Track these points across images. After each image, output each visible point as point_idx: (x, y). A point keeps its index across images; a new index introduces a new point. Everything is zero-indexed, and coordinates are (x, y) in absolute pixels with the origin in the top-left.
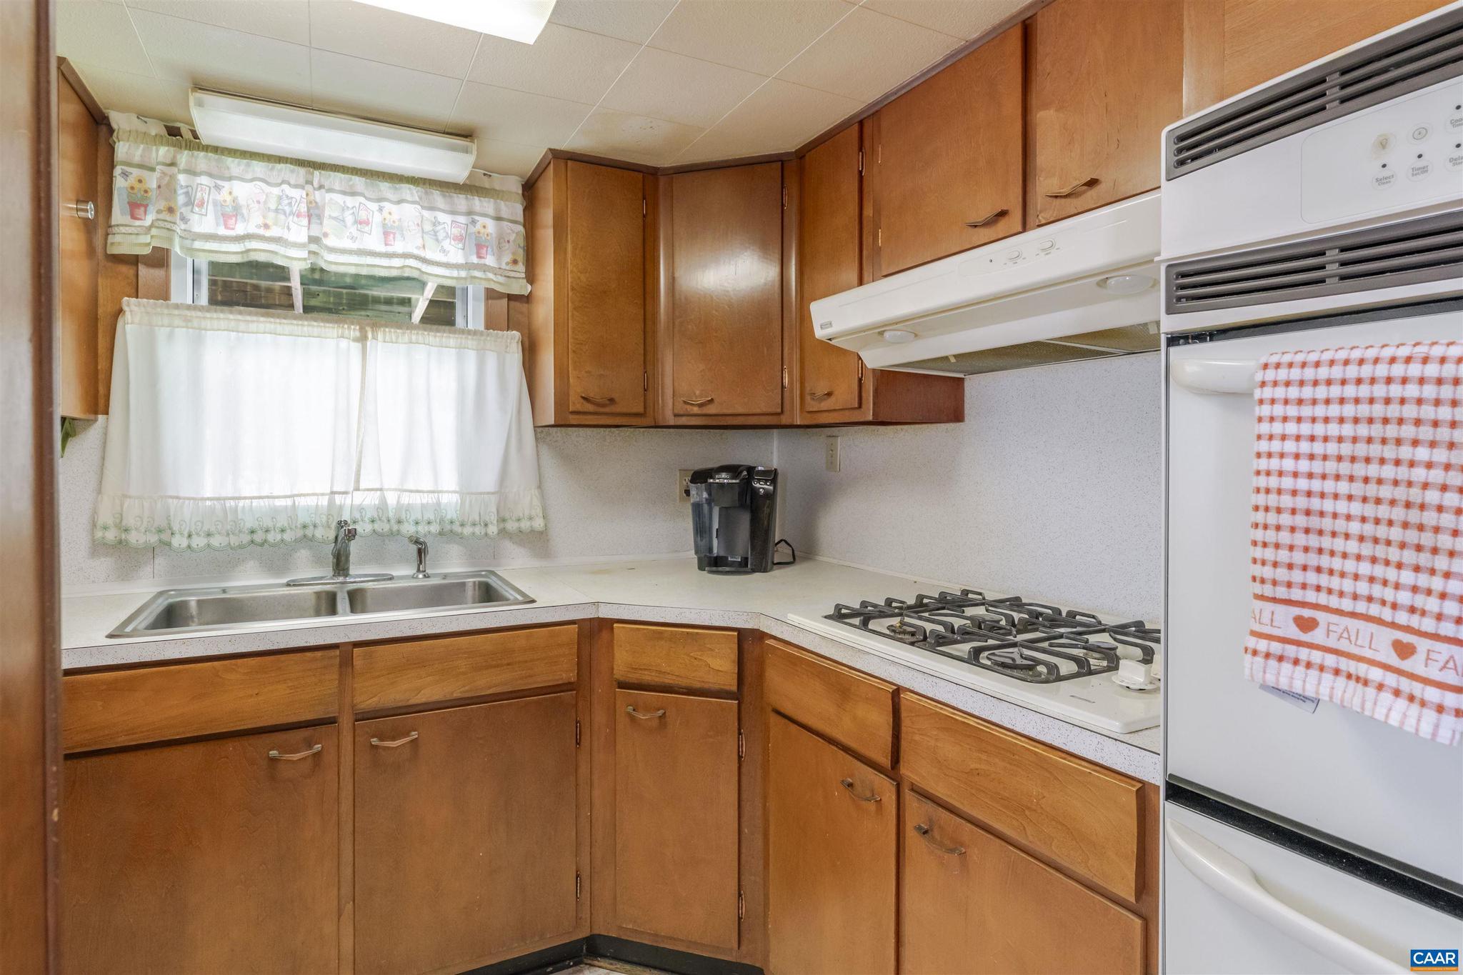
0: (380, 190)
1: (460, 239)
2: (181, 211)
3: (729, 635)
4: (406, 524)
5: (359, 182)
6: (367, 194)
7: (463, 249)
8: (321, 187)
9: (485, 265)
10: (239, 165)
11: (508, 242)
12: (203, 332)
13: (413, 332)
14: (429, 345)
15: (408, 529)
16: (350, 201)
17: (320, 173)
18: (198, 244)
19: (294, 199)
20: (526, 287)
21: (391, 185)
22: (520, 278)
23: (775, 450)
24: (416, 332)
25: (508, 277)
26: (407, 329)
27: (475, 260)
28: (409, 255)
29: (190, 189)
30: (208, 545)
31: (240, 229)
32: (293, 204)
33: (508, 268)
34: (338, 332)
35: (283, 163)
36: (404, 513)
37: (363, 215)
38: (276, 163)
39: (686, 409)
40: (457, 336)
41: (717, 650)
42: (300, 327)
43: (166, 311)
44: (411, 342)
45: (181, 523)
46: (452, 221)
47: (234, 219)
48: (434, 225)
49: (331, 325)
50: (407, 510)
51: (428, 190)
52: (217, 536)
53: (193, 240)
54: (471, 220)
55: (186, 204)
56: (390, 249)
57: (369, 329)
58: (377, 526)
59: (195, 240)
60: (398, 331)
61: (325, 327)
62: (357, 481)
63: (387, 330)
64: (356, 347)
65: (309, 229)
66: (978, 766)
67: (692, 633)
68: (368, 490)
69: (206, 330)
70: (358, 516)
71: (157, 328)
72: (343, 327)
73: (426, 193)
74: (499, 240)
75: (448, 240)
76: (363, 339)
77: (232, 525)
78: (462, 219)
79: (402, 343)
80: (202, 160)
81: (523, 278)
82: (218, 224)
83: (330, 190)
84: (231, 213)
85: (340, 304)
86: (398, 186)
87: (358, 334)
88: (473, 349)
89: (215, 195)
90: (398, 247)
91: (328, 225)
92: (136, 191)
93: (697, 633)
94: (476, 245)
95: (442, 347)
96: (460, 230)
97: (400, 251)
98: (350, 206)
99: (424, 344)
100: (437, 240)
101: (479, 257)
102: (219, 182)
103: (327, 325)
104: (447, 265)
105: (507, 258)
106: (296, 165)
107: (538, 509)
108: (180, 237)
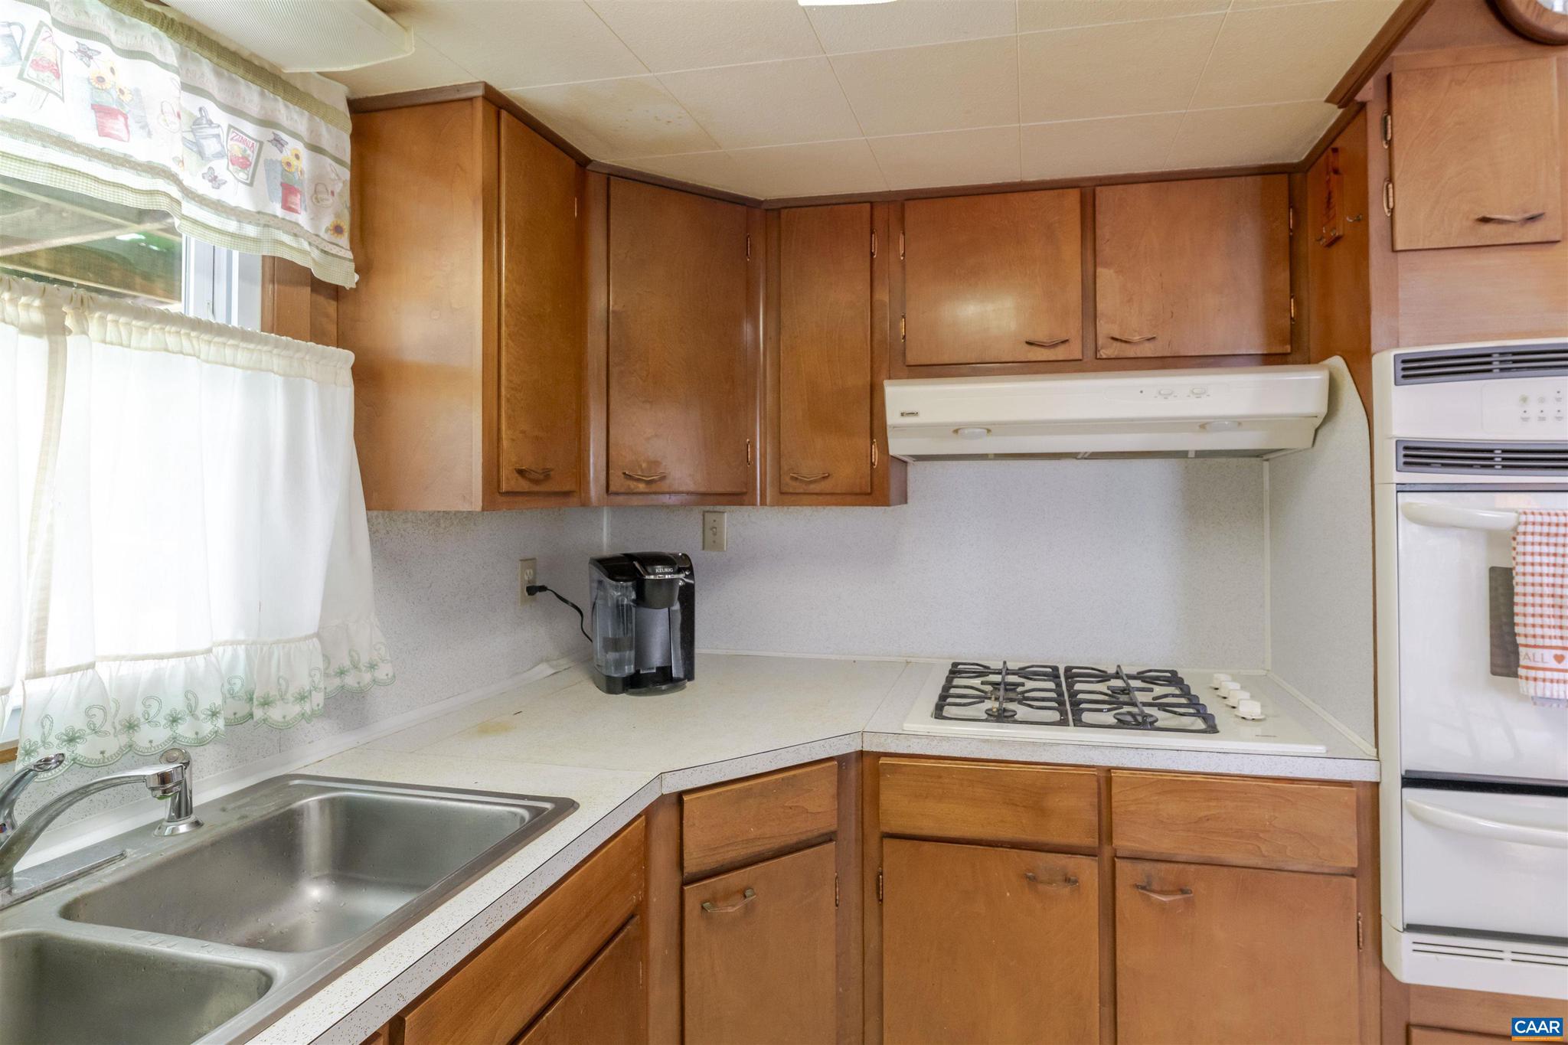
0: (87, 15)
1: (242, 163)
3: (829, 767)
7: (251, 184)
9: (297, 224)
11: (333, 193)
13: (167, 328)
20: (353, 276)
22: (345, 258)
23: (605, 519)
24: (174, 329)
25: (325, 252)
27: (277, 209)
28: (164, 171)
33: (326, 237)
37: (47, 51)
39: (629, 486)
40: (252, 346)
41: (815, 789)
46: (230, 127)
48: (198, 124)
54: (272, 137)
66: (1206, 813)
67: (788, 778)
74: (316, 185)
75: (225, 161)
78: (250, 129)
79: (136, 349)
81: (350, 260)
86: (128, 19)
87: (38, 316)
88: (280, 375)
93: (794, 776)
94: (282, 184)
96: (242, 146)
97: (141, 157)
100: (201, 154)
101: (286, 206)
104: (218, 207)
105: (328, 221)
107: (383, 648)
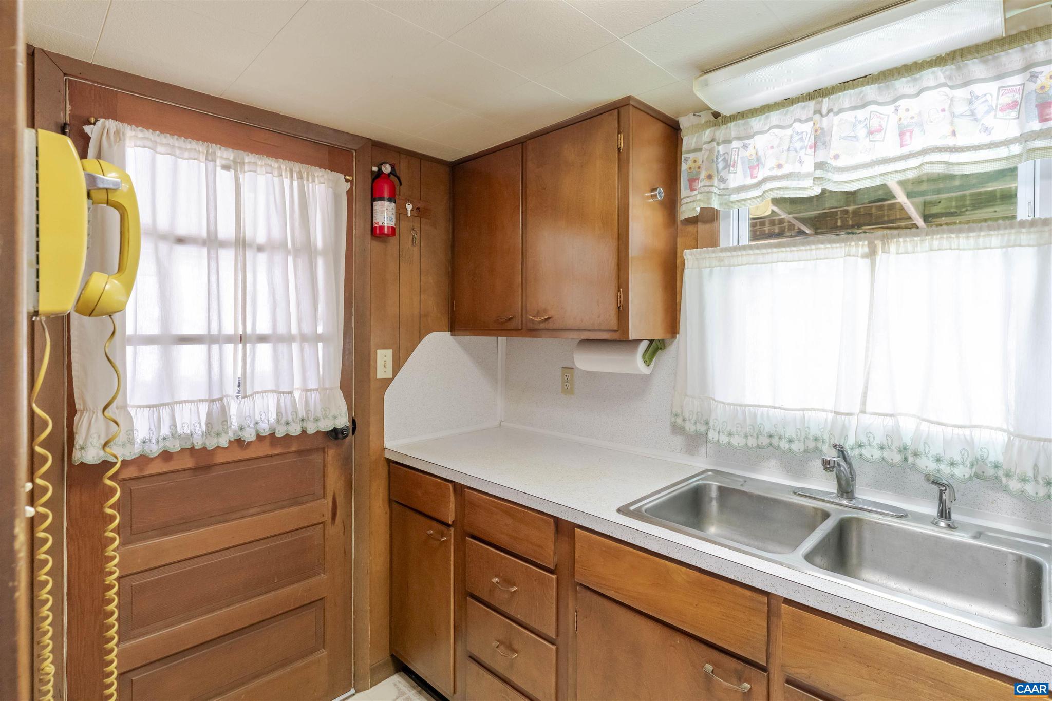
0: (896, 89)
1: (1012, 106)
2: (721, 174)
4: (924, 458)
5: (870, 91)
6: (881, 99)
7: (1018, 118)
8: (830, 111)
10: (760, 120)
12: (732, 267)
14: (958, 249)
15: (927, 464)
16: (861, 114)
17: (829, 99)
18: (734, 198)
19: (805, 134)
21: (909, 78)
26: (926, 235)
27: (1035, 126)
29: (726, 155)
30: (729, 443)
31: (761, 175)
32: (804, 139)
34: (845, 250)
35: (795, 104)
36: (922, 444)
37: (875, 123)
38: (790, 106)
42: (809, 252)
43: (707, 256)
44: (931, 250)
45: (715, 421)
46: (999, 88)
47: (757, 168)
48: (971, 102)
49: (838, 245)
50: (925, 443)
51: (961, 64)
52: (736, 436)
53: (730, 195)
54: (1029, 76)
55: (724, 168)
56: (906, 150)
57: (878, 243)
58: (886, 454)
59: (731, 194)
60: (915, 239)
61: (832, 248)
62: (864, 403)
63: (901, 240)
64: (864, 264)
65: (814, 157)
68: (876, 414)
69: (734, 266)
70: (864, 440)
71: (703, 269)
72: (850, 245)
73: (959, 68)
75: (993, 114)
76: (872, 253)
77: (750, 429)
78: (1015, 80)
80: (733, 128)
82: (745, 177)
83: (841, 111)
84: (755, 164)
85: (964, 206)
86: (917, 76)
87: (866, 250)
89: (743, 153)
90: (916, 144)
91: (836, 145)
92: (692, 170)
94: (1037, 106)
95: (978, 249)
96: (1011, 95)
97: (918, 148)
98: (862, 119)
99: (951, 249)
100: (976, 120)
101: (1043, 121)
102: (746, 142)
103: (834, 245)
104: (992, 146)
106: (806, 101)
108: (719, 195)
